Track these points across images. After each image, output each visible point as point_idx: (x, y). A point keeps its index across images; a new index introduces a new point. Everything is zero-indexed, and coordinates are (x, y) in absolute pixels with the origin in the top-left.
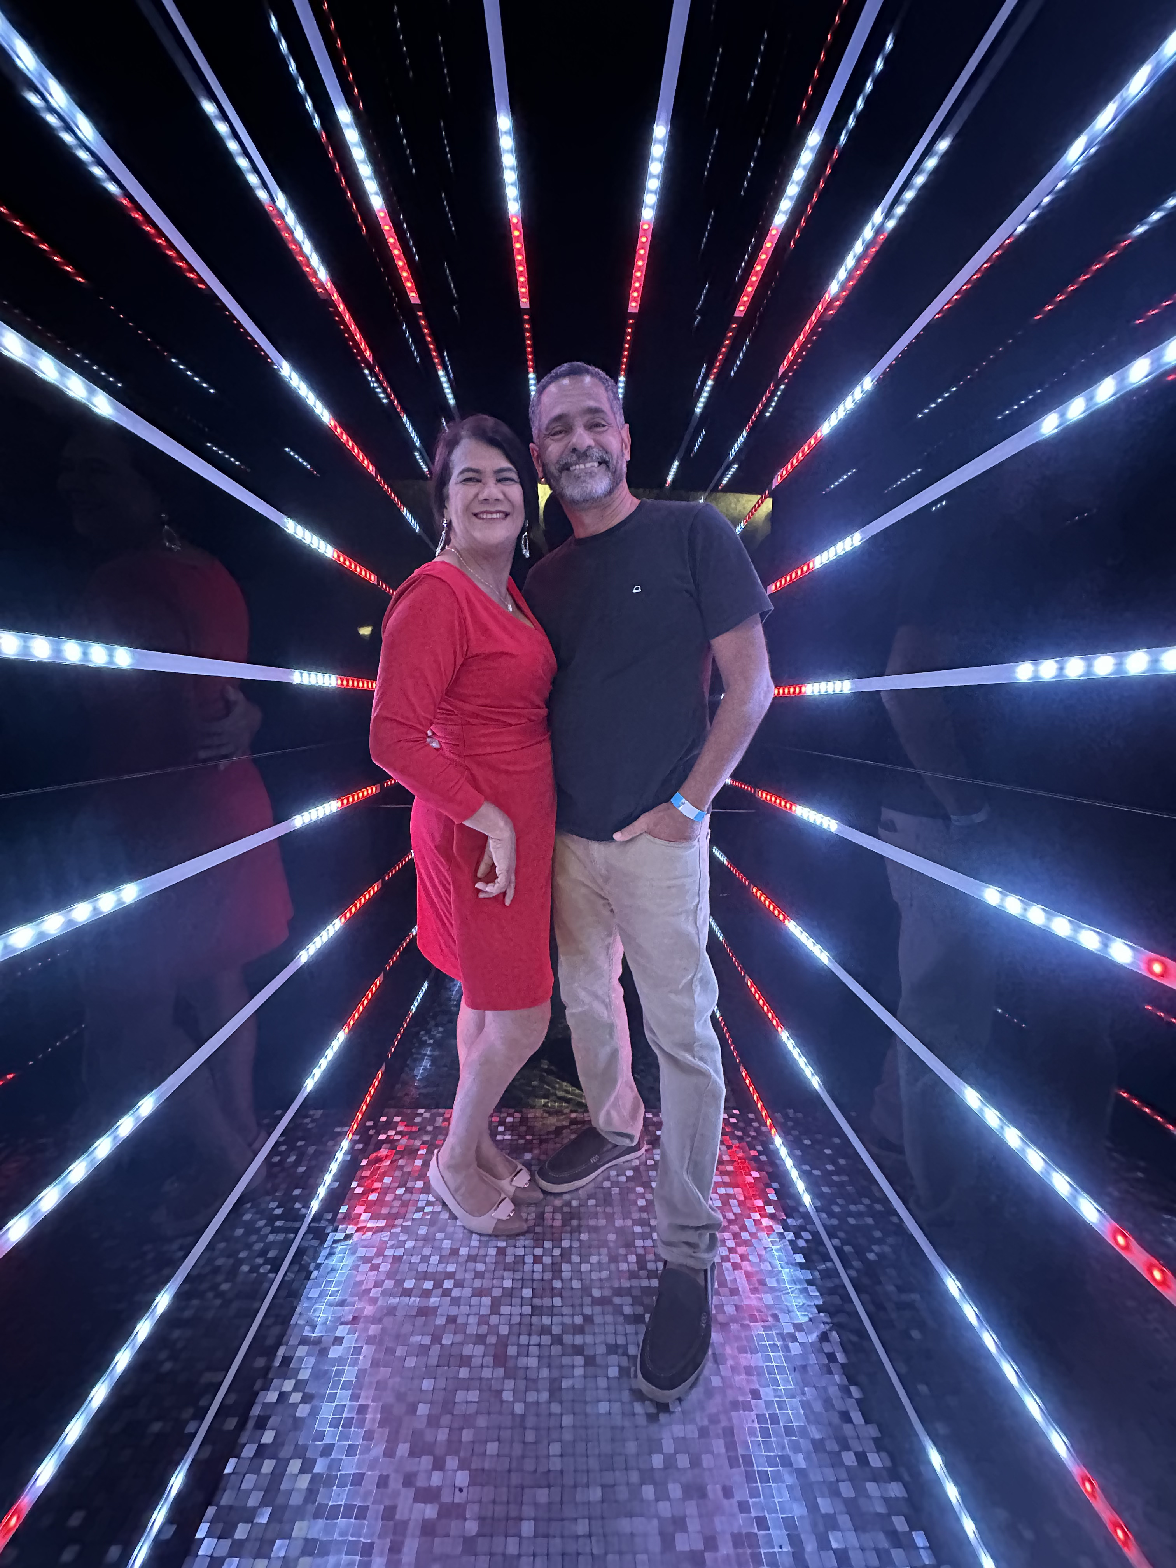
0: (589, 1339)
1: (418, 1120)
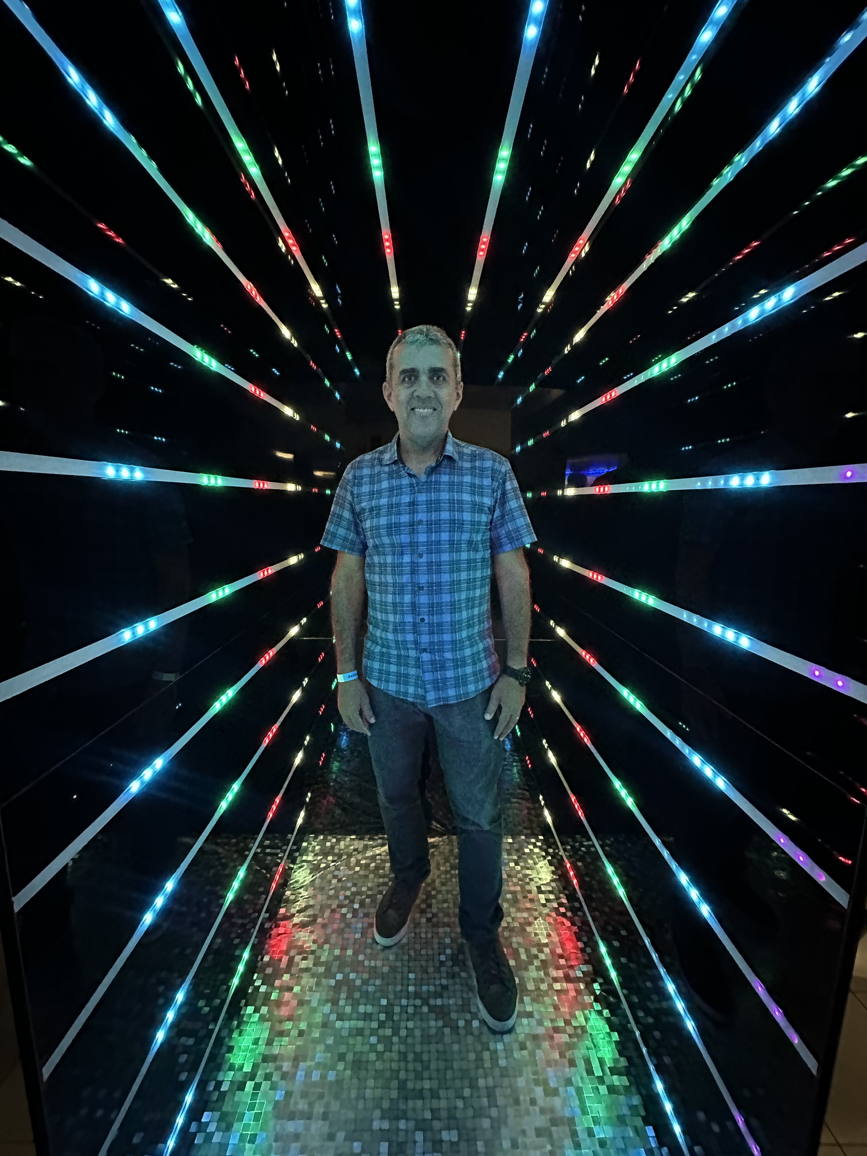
0: (446, 1001)
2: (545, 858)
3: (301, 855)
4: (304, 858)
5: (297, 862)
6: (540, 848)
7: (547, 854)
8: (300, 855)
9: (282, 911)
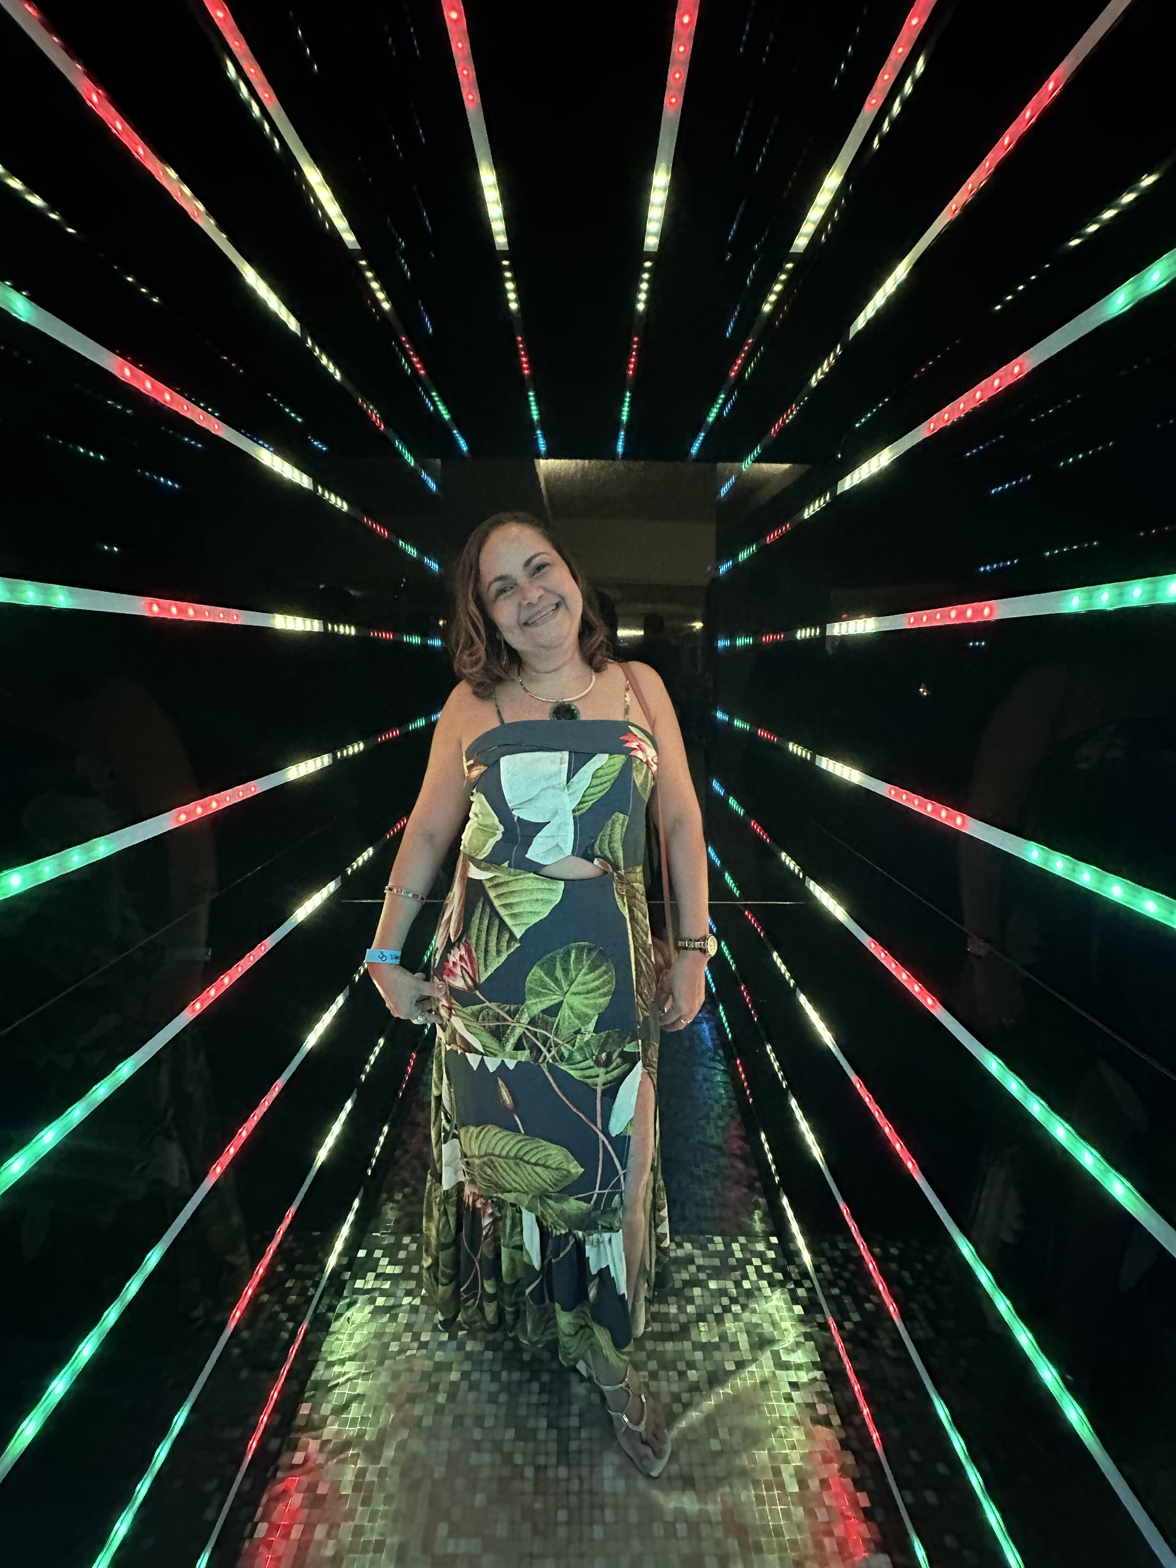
1: (402, 1255)
2: (782, 1284)
3: (354, 1278)
4: (359, 1284)
5: (345, 1294)
6: (773, 1263)
7: (787, 1276)
8: (350, 1278)
9: (305, 1409)
